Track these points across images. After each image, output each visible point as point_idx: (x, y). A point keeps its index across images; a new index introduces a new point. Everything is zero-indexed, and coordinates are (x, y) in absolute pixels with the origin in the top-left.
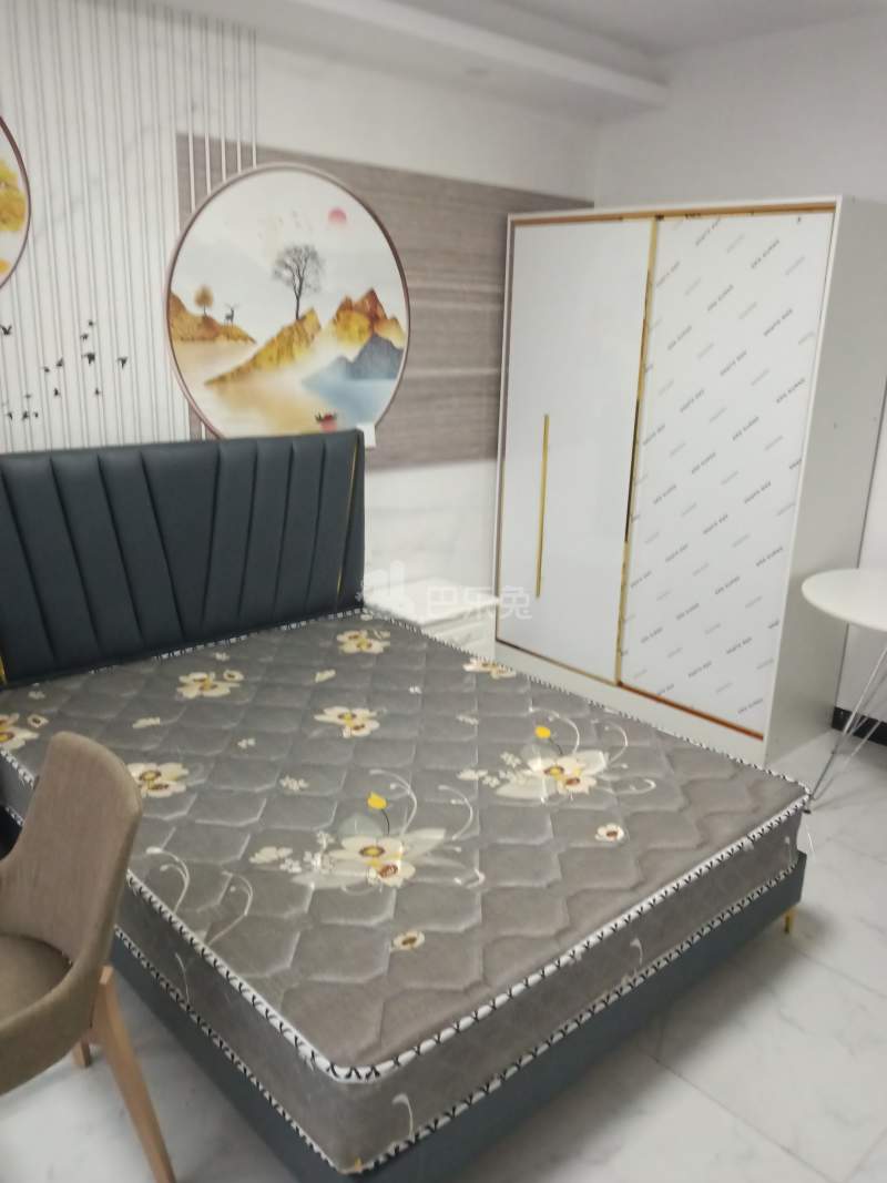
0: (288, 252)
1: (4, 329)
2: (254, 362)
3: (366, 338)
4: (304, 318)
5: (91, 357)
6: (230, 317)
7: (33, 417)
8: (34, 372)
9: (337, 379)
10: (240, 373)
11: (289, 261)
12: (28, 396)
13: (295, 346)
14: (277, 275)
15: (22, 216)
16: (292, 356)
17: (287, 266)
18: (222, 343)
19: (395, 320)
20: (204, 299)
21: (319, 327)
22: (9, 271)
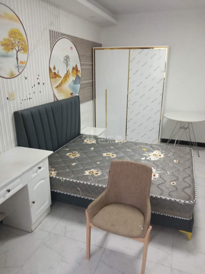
0: (65, 57)
1: (25, 78)
2: (62, 83)
3: (76, 75)
4: (68, 71)
5: (39, 83)
6: (58, 72)
7: (31, 99)
8: (31, 88)
9: (72, 85)
10: (60, 85)
11: (65, 59)
12: (30, 94)
13: (67, 78)
14: (64, 62)
15: (27, 50)
16: (67, 80)
17: (65, 60)
18: (57, 78)
19: (79, 70)
20: (54, 68)
21: (70, 73)
22: (26, 63)
